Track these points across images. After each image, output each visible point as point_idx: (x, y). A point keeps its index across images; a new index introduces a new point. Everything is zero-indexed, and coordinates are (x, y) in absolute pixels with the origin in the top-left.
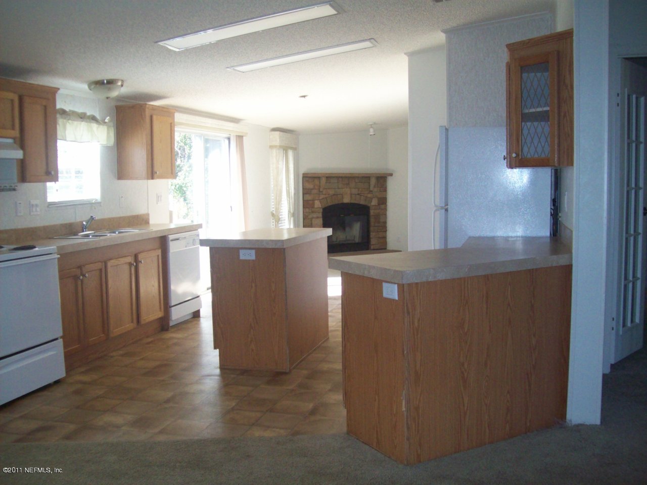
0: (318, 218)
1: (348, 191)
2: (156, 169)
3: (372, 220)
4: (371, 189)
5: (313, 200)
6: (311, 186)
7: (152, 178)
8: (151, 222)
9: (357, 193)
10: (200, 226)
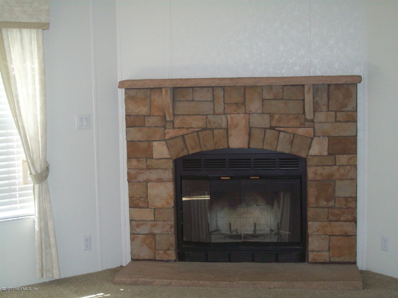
0: (160, 180)
1: (240, 119)
3: (312, 192)
4: (309, 116)
5: (149, 142)
6: (144, 110)
9: (268, 126)
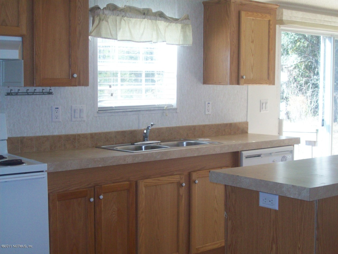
2: (242, 73)
7: (238, 84)
8: (250, 131)
10: (297, 141)
